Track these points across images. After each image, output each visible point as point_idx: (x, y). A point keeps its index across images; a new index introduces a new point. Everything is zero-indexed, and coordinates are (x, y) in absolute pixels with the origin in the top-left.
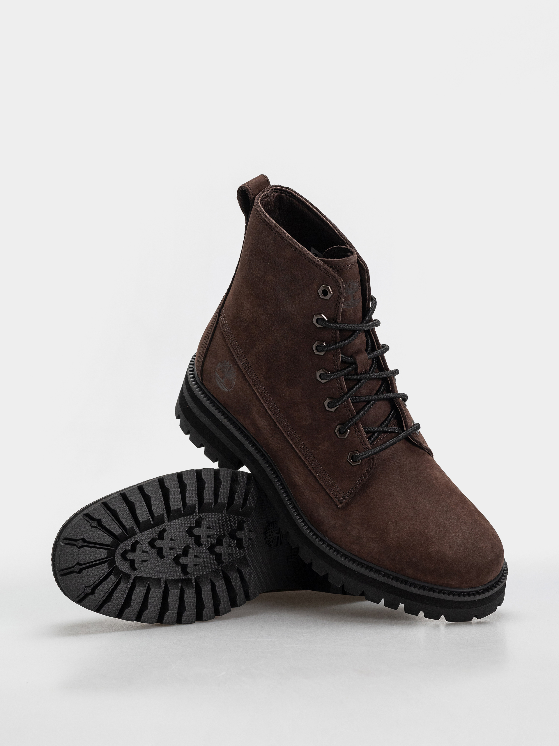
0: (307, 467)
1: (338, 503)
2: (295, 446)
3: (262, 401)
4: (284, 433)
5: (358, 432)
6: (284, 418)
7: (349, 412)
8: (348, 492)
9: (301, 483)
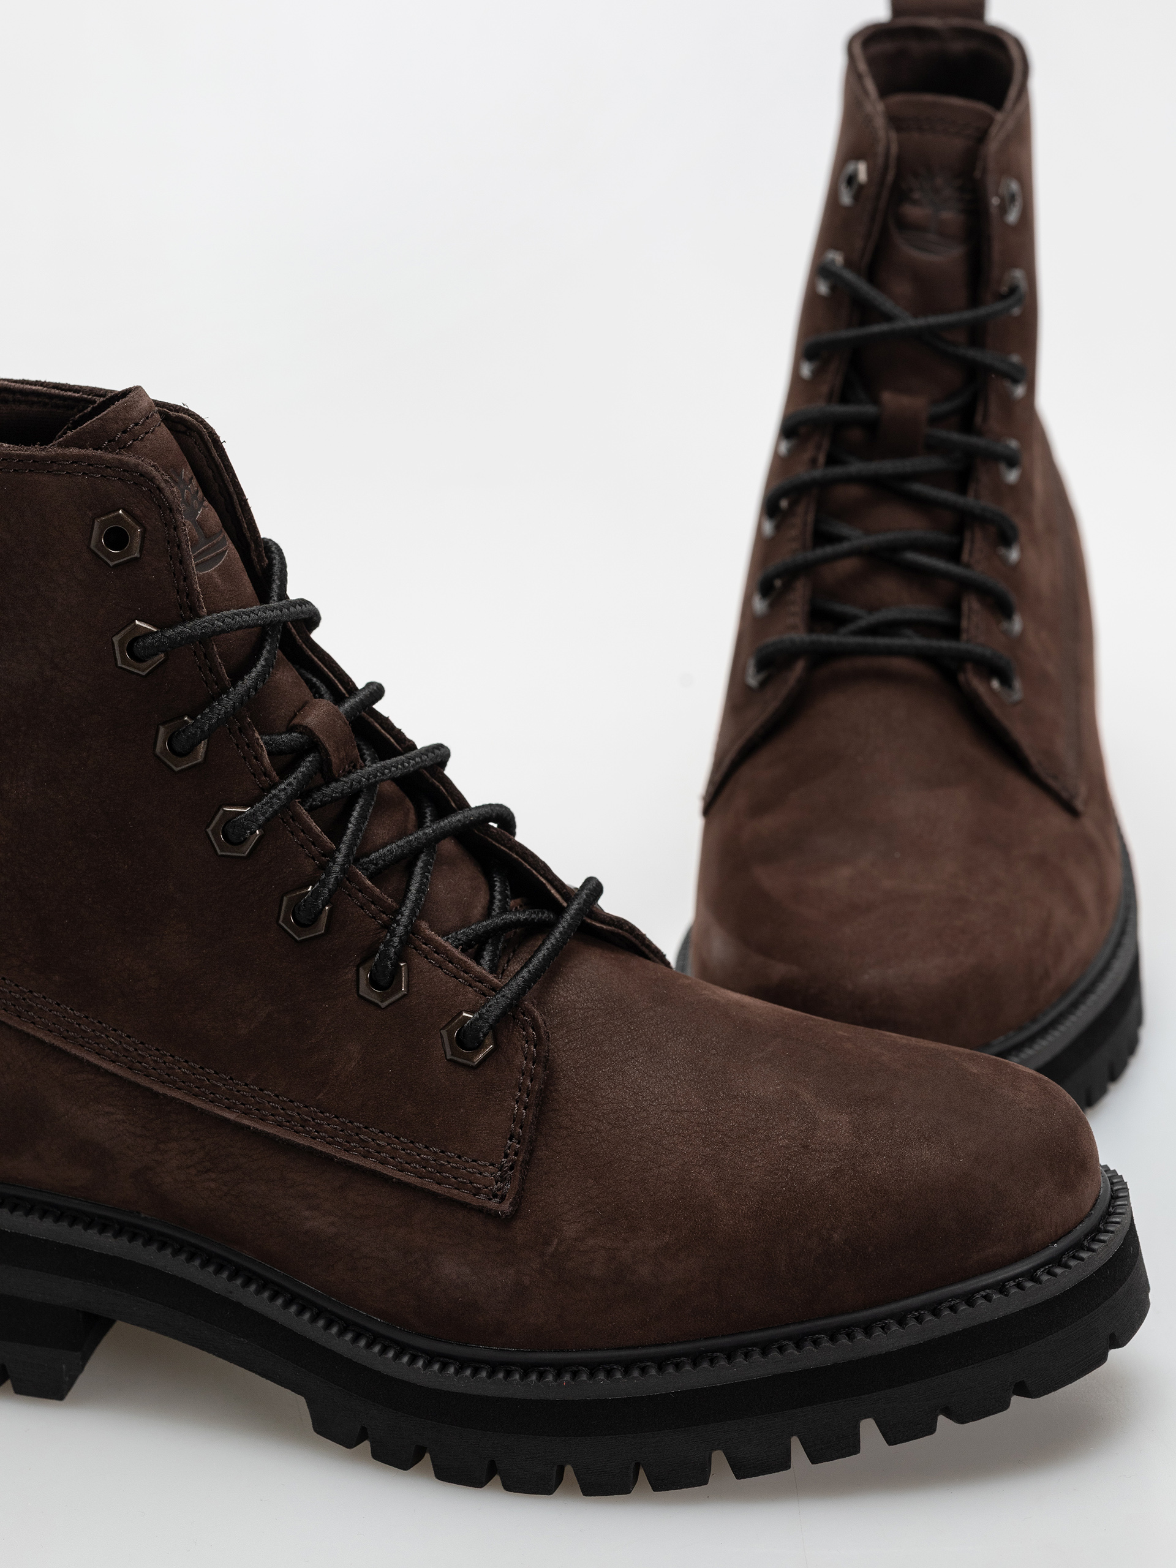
0: (329, 1159)
1: (493, 1204)
2: (252, 1119)
3: (68, 1048)
4: (195, 1102)
5: (435, 952)
6: (171, 1056)
7: (373, 906)
8: (506, 1156)
9: (333, 1224)
